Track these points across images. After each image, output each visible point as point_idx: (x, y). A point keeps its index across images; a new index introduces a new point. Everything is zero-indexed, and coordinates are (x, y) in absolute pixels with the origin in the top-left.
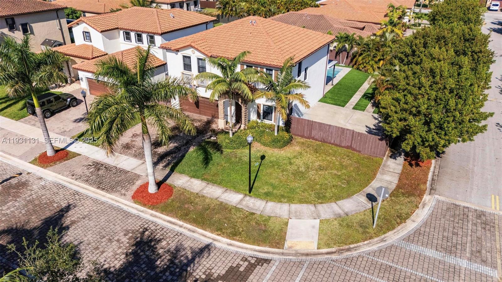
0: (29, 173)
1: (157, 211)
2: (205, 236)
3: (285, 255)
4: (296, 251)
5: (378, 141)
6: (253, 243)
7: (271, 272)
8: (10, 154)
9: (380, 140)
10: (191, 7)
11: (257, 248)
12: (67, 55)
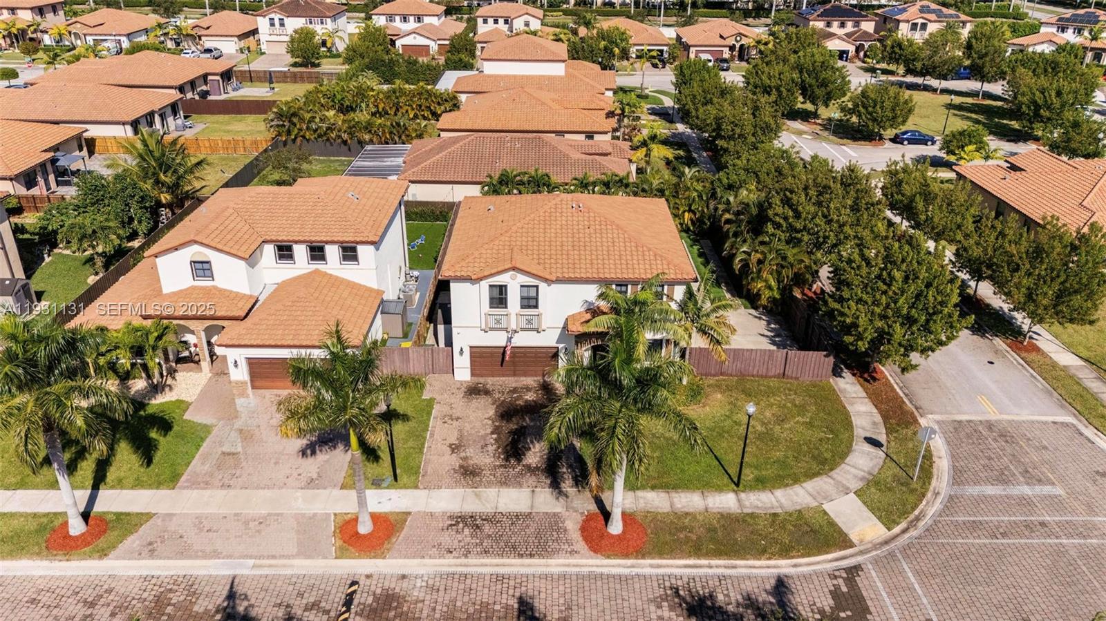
0: (368, 577)
1: (653, 558)
2: (754, 567)
3: (866, 553)
4: (871, 542)
5: (823, 358)
6: (819, 553)
7: (877, 580)
8: (274, 557)
9: (825, 356)
10: (168, 119)
11: (830, 556)
12: (163, 318)
